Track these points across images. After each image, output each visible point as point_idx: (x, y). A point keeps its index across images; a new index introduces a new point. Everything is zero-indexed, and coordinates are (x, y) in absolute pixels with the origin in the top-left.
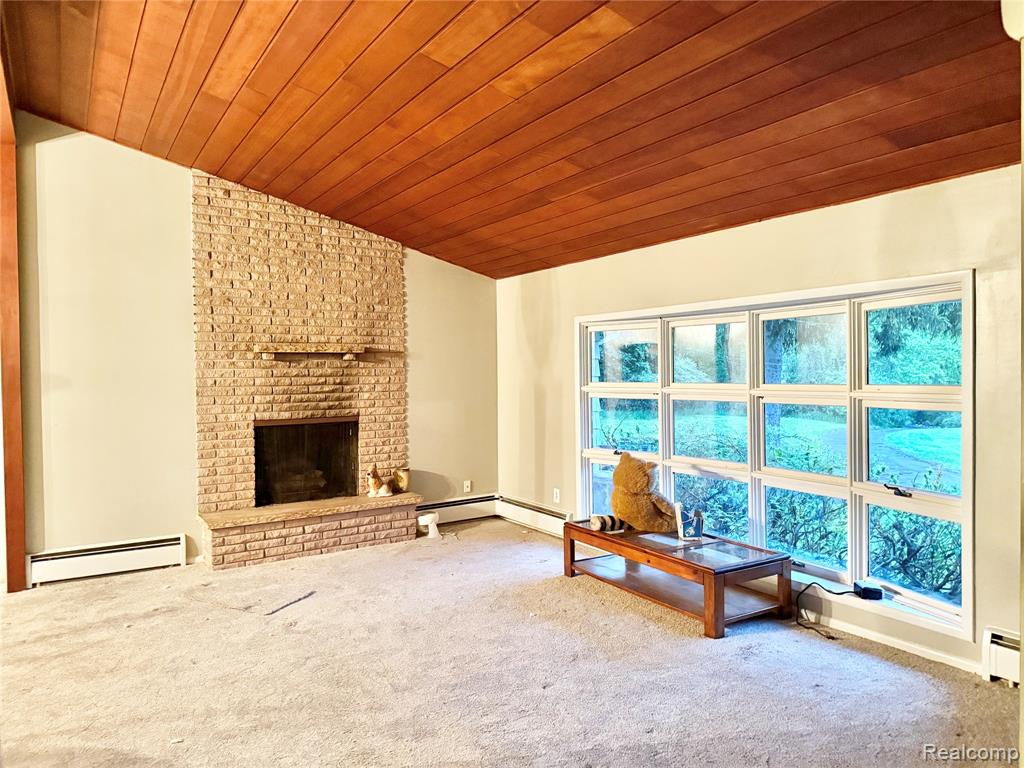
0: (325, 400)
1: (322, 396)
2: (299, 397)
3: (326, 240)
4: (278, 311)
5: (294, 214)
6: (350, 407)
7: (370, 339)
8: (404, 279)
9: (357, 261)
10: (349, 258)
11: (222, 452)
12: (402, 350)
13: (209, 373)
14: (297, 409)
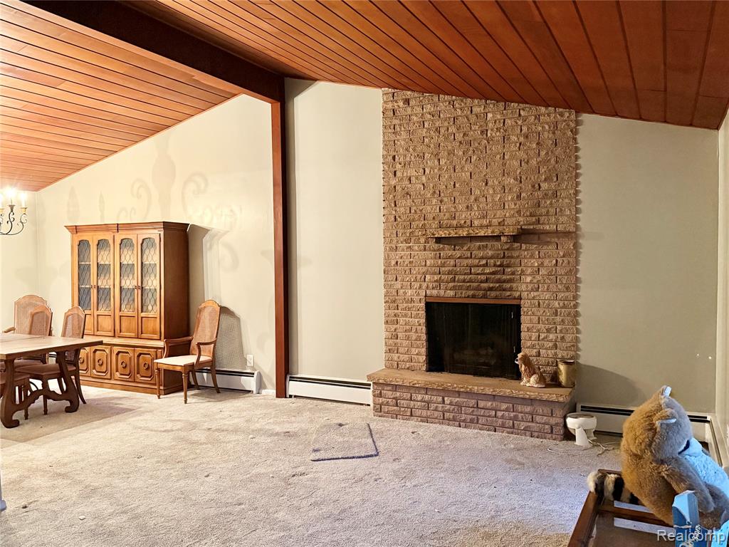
0: (487, 281)
1: (483, 277)
2: (462, 277)
3: (490, 125)
4: (445, 199)
5: (462, 107)
6: (511, 289)
7: (534, 219)
8: (577, 149)
9: (522, 139)
10: (514, 138)
11: (401, 320)
12: (572, 229)
13: (392, 254)
14: (460, 288)
